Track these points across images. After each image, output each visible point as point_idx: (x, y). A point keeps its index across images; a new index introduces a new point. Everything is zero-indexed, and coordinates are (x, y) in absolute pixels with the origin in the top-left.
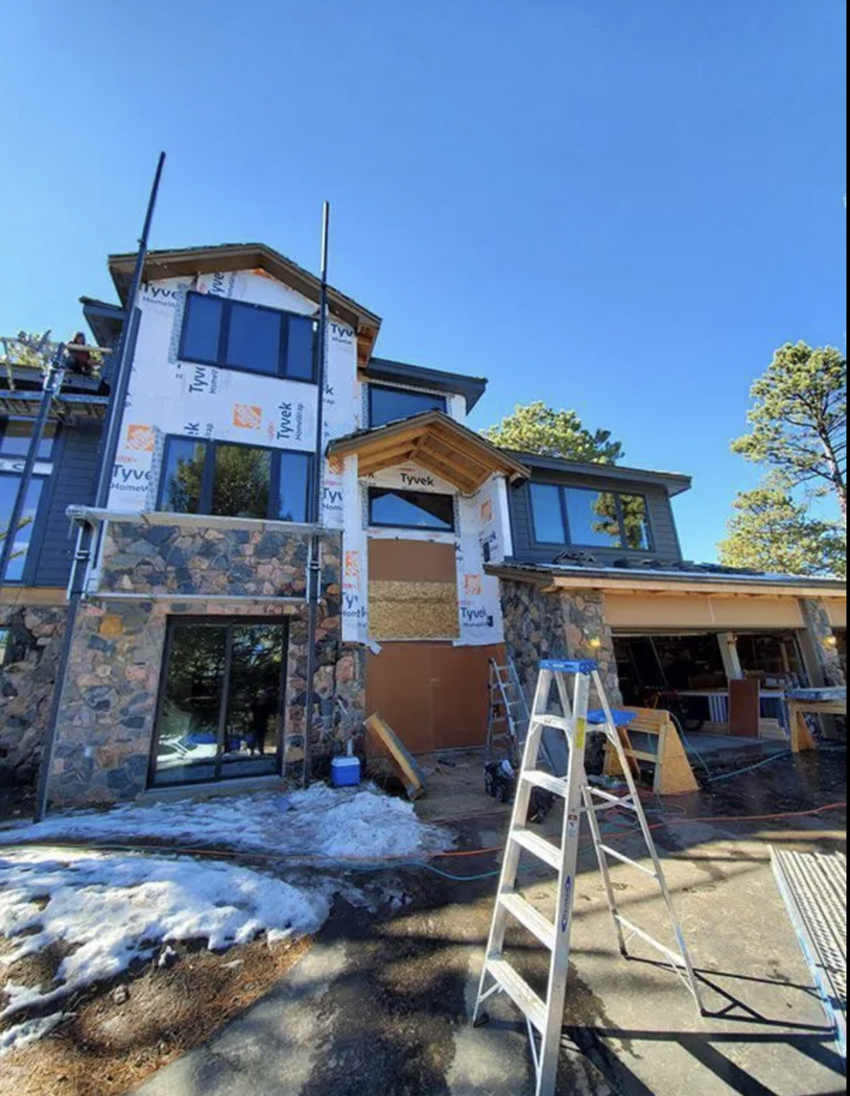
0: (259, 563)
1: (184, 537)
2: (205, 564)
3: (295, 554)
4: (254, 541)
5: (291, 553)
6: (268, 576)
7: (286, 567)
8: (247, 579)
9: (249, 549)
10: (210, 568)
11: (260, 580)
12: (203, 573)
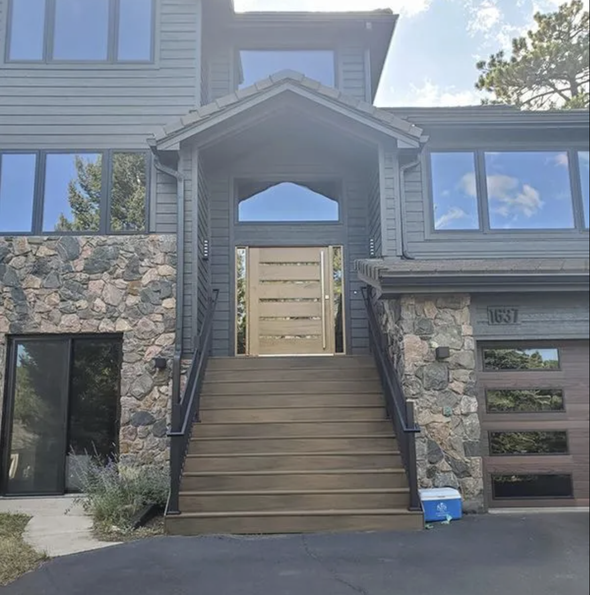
0: (89, 279)
1: (17, 256)
2: (38, 281)
3: (127, 266)
4: (84, 255)
5: (123, 265)
6: (99, 292)
7: (117, 281)
8: (78, 296)
9: (79, 265)
10: (42, 287)
11: (91, 296)
12: (37, 292)
